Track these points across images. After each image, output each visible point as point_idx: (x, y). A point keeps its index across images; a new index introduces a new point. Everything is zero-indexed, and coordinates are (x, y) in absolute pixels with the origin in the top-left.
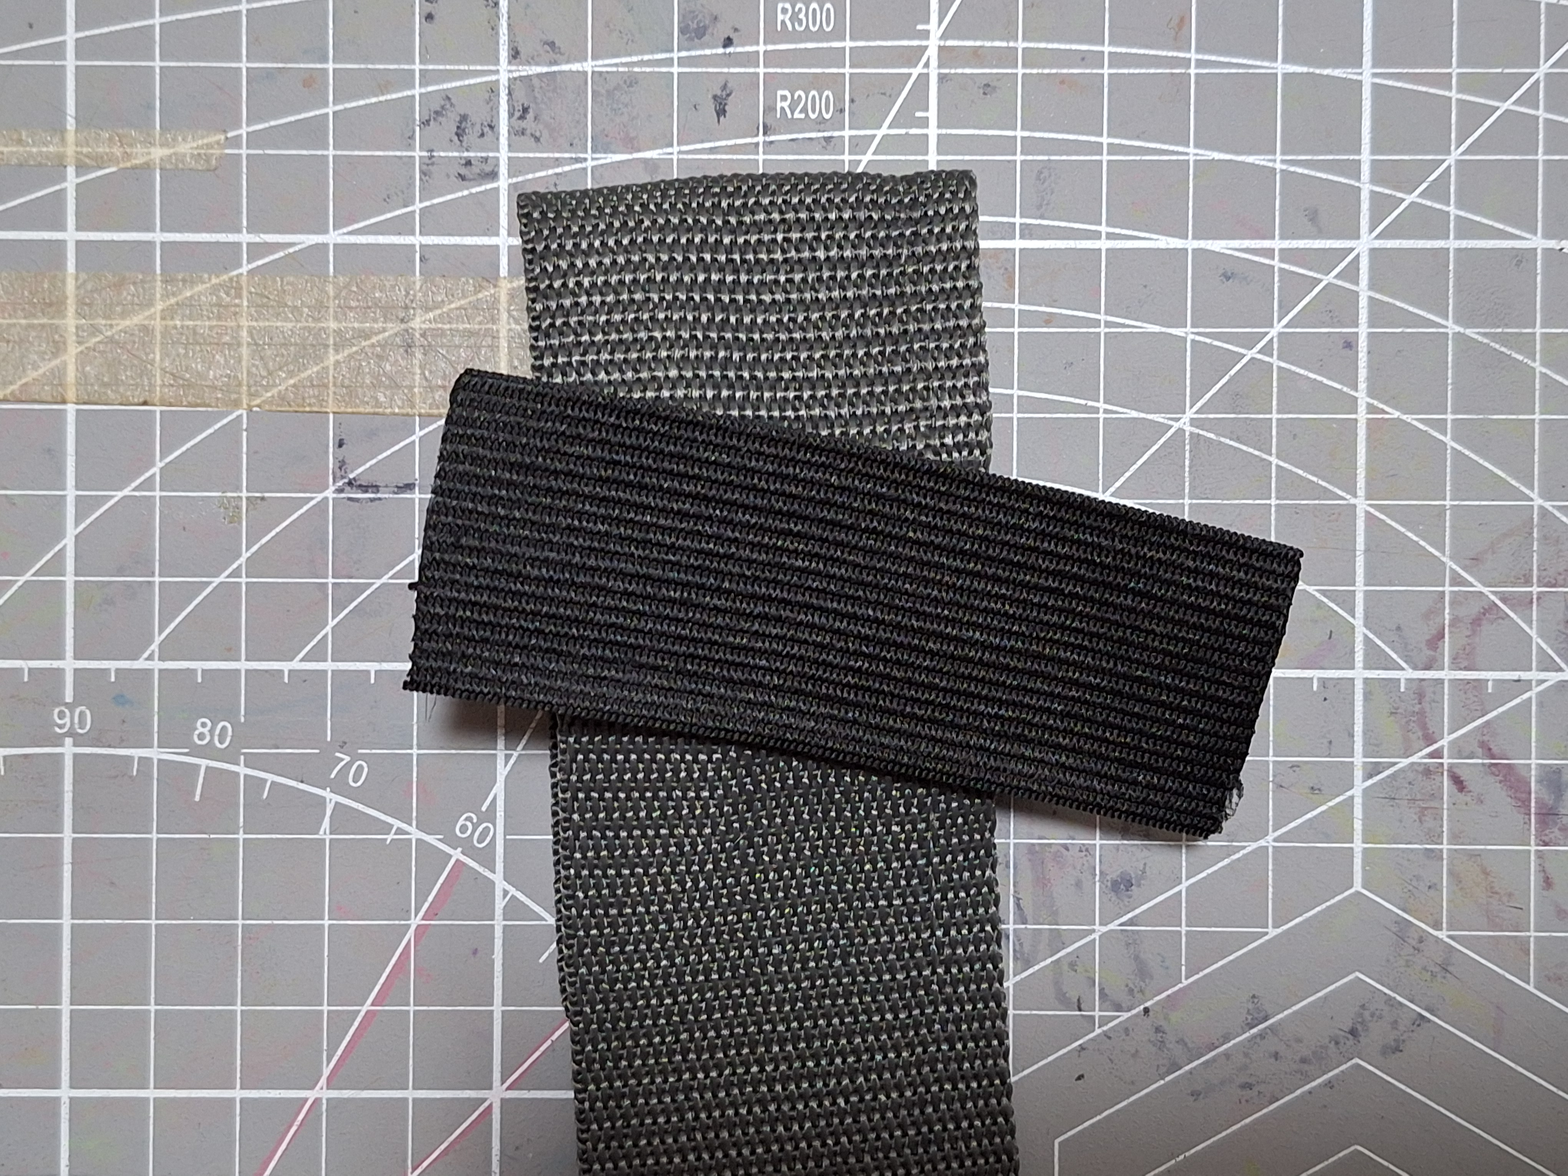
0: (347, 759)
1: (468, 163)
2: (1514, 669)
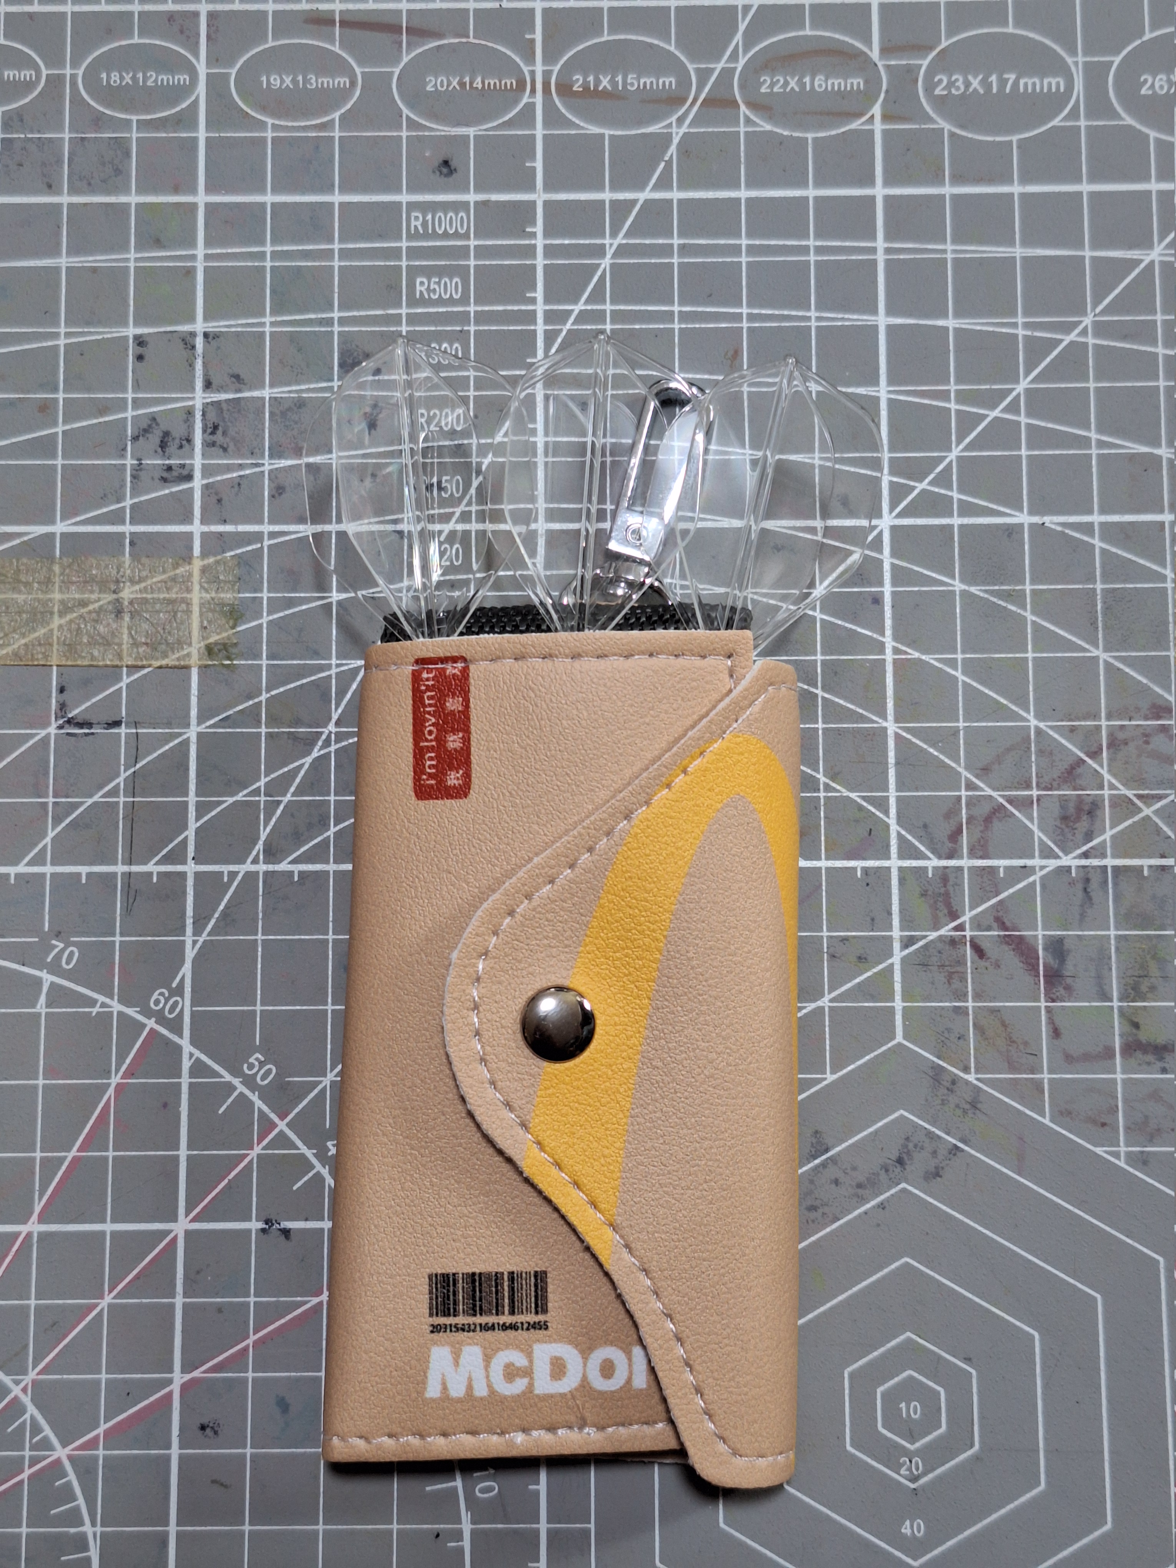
0: (61, 945)
1: (169, 468)
2: (1021, 858)
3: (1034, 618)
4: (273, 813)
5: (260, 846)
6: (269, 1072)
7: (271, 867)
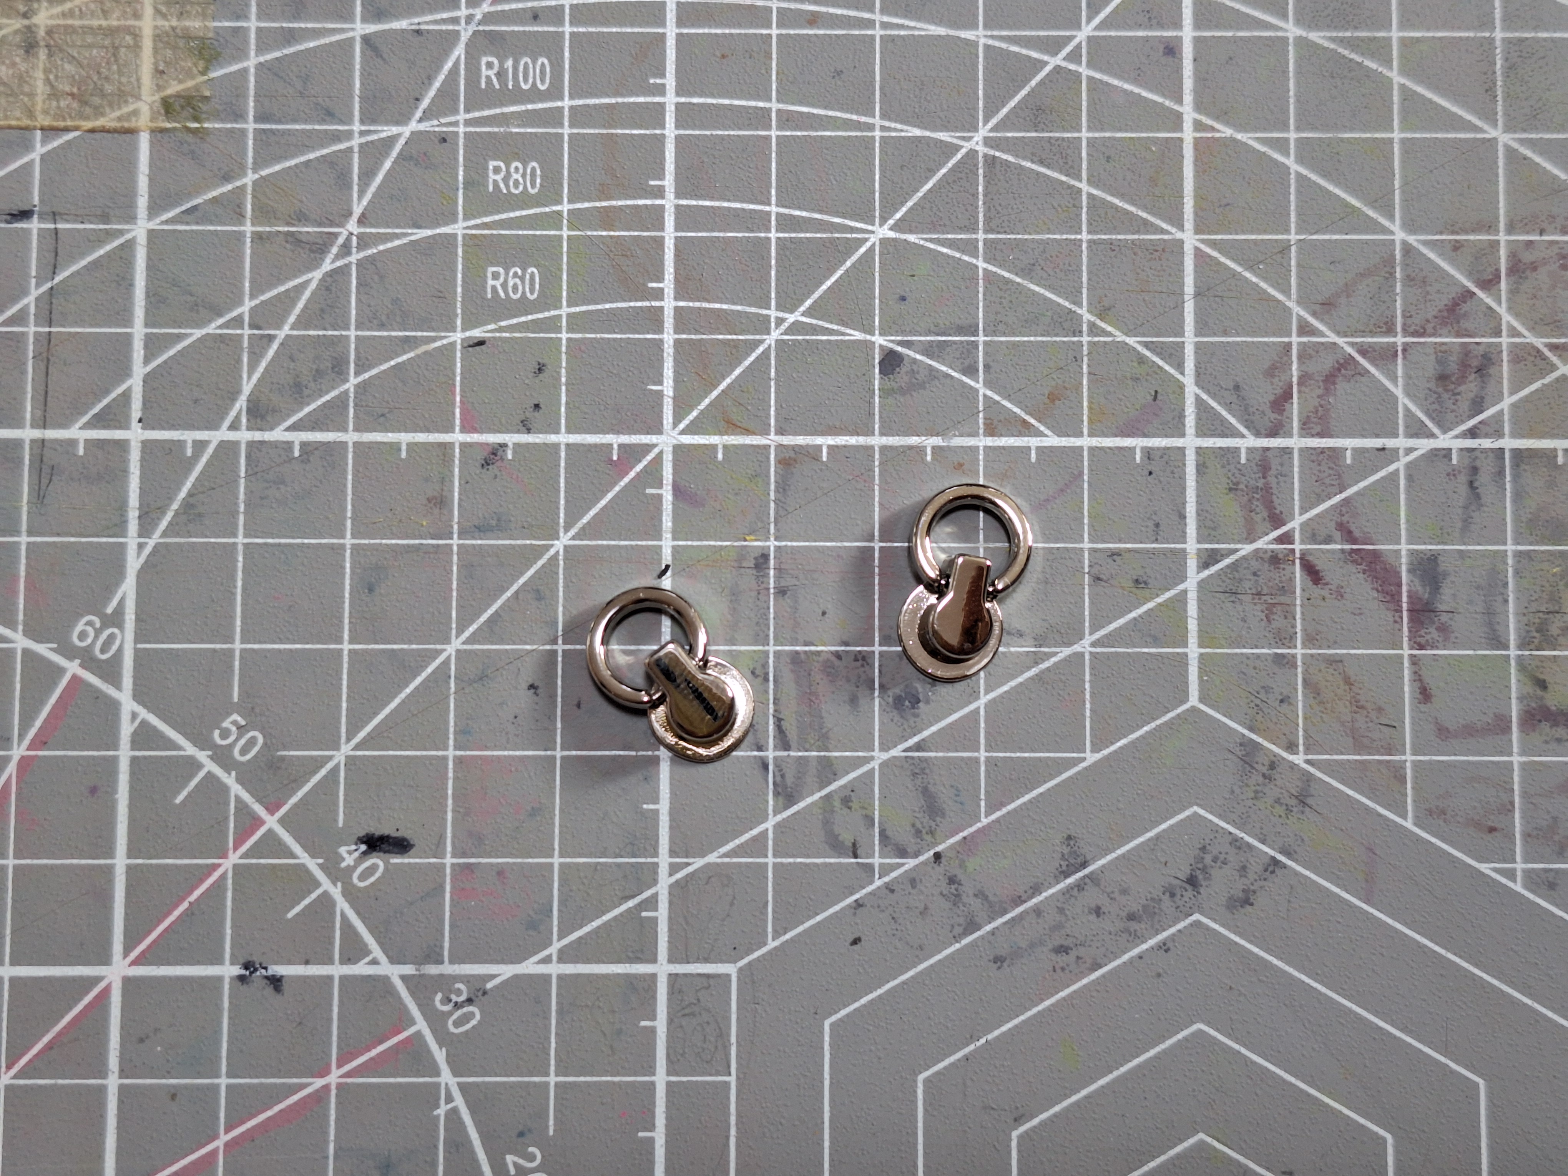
2: (1377, 436)
3: (1403, 81)
4: (262, 355)
5: (241, 403)
6: (252, 742)
7: (258, 436)
